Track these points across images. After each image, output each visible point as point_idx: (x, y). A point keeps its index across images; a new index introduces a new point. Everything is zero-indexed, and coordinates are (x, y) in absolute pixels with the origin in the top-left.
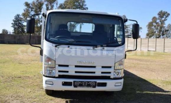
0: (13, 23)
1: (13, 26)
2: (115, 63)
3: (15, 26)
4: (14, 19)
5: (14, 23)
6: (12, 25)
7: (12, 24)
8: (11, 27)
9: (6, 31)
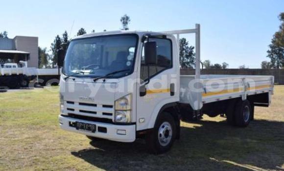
0: (270, 49)
1: (269, 56)
2: (115, 102)
3: (273, 55)
4: (271, 44)
5: (272, 50)
6: (267, 54)
7: (268, 52)
8: (267, 56)
9: (267, 64)
